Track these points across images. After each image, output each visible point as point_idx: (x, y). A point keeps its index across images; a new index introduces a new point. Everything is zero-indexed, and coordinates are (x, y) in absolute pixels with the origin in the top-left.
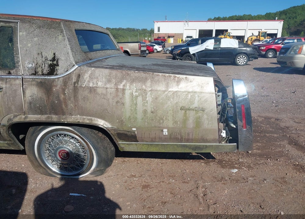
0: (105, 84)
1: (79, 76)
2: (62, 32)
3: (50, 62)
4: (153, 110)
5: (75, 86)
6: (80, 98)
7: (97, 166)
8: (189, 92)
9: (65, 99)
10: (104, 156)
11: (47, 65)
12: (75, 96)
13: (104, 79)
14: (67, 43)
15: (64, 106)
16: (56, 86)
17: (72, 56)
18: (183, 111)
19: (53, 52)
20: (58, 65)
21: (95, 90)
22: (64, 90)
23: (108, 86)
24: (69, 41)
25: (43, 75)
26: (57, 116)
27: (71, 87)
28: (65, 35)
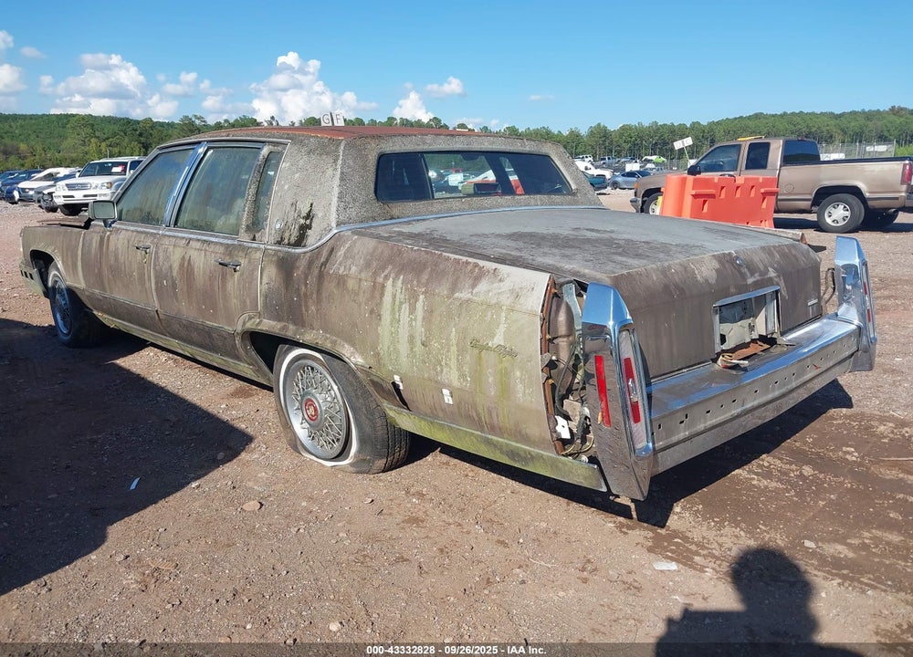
0: (361, 272)
1: (332, 251)
2: (335, 161)
3: (302, 221)
4: (424, 339)
5: (320, 271)
6: (324, 295)
7: (360, 451)
8: (489, 306)
9: (305, 294)
10: (368, 429)
11: (297, 227)
12: (319, 291)
13: (361, 261)
14: (337, 182)
15: (304, 309)
16: (298, 268)
17: (335, 209)
18: (476, 351)
19: (311, 201)
20: (310, 229)
21: (345, 282)
22: (306, 278)
23: (363, 275)
24: (342, 179)
25: (289, 244)
26: (294, 328)
27: (316, 272)
28: (339, 167)
